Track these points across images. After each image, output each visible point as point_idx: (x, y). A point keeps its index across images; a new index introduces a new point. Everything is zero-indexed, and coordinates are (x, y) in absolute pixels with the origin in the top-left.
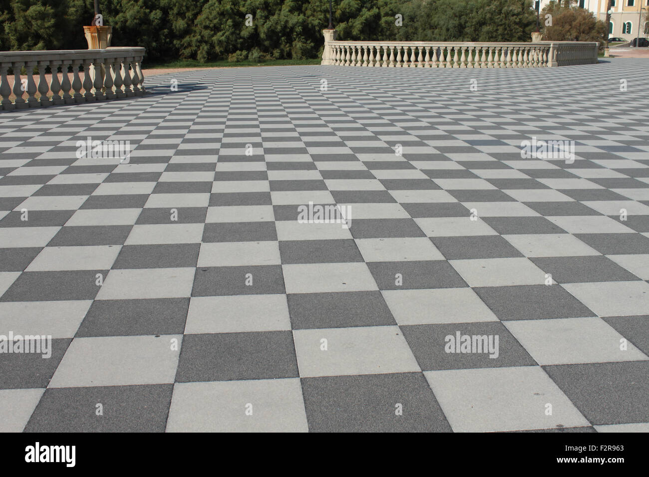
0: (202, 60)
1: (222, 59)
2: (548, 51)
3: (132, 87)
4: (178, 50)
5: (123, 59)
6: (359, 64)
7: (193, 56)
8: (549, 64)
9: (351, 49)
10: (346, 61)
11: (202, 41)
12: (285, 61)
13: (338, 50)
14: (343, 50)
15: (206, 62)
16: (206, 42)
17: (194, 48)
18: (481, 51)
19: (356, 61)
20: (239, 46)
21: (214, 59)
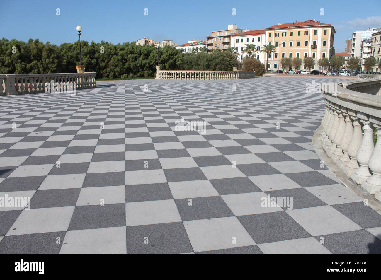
0: (111, 78)
1: (119, 77)
2: (236, 74)
3: (92, 85)
4: (102, 74)
5: (90, 76)
6: (169, 79)
7: (108, 76)
8: (237, 78)
9: (166, 73)
10: (164, 78)
11: (111, 71)
12: (142, 78)
13: (161, 74)
14: (163, 74)
15: (112, 79)
16: (113, 71)
17: (108, 73)
18: (212, 74)
19: (168, 77)
20: (124, 72)
21: (115, 77)
